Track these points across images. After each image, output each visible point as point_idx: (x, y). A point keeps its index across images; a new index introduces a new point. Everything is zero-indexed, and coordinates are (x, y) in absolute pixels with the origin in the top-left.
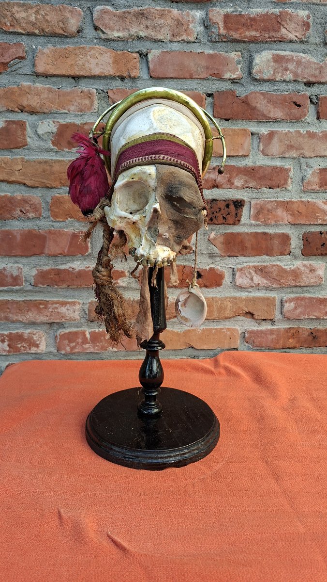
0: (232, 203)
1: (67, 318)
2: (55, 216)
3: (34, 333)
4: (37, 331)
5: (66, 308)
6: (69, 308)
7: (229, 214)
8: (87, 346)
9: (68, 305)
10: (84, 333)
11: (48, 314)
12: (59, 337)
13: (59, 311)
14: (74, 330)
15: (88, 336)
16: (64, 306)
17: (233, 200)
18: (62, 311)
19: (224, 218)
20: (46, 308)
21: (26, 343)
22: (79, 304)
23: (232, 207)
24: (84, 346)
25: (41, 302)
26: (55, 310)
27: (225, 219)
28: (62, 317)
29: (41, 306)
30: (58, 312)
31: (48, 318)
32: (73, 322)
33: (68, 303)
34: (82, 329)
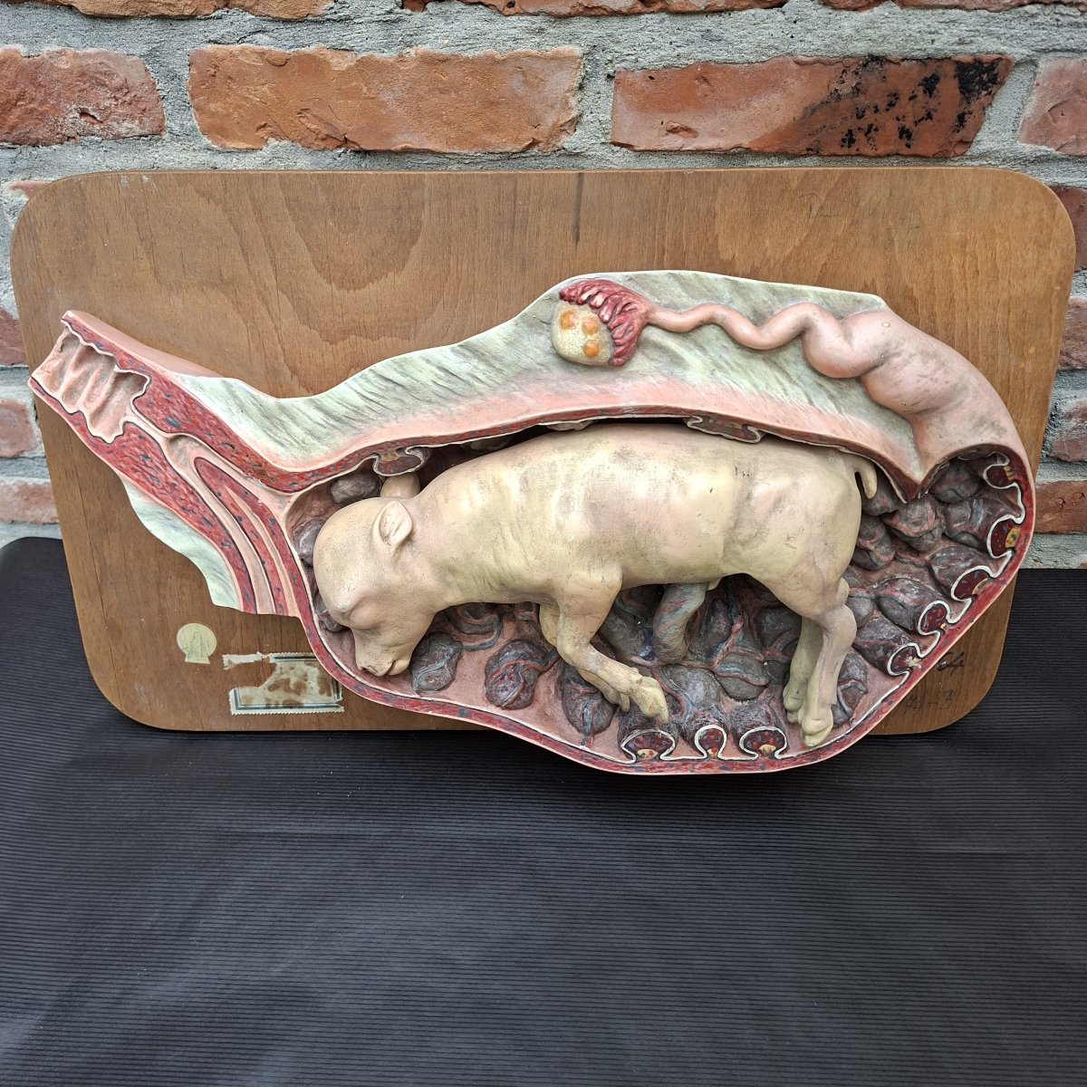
0: (950, 70)
2: (217, 130)
7: (929, 116)
17: (960, 57)
19: (905, 133)
23: (949, 88)
27: (909, 137)
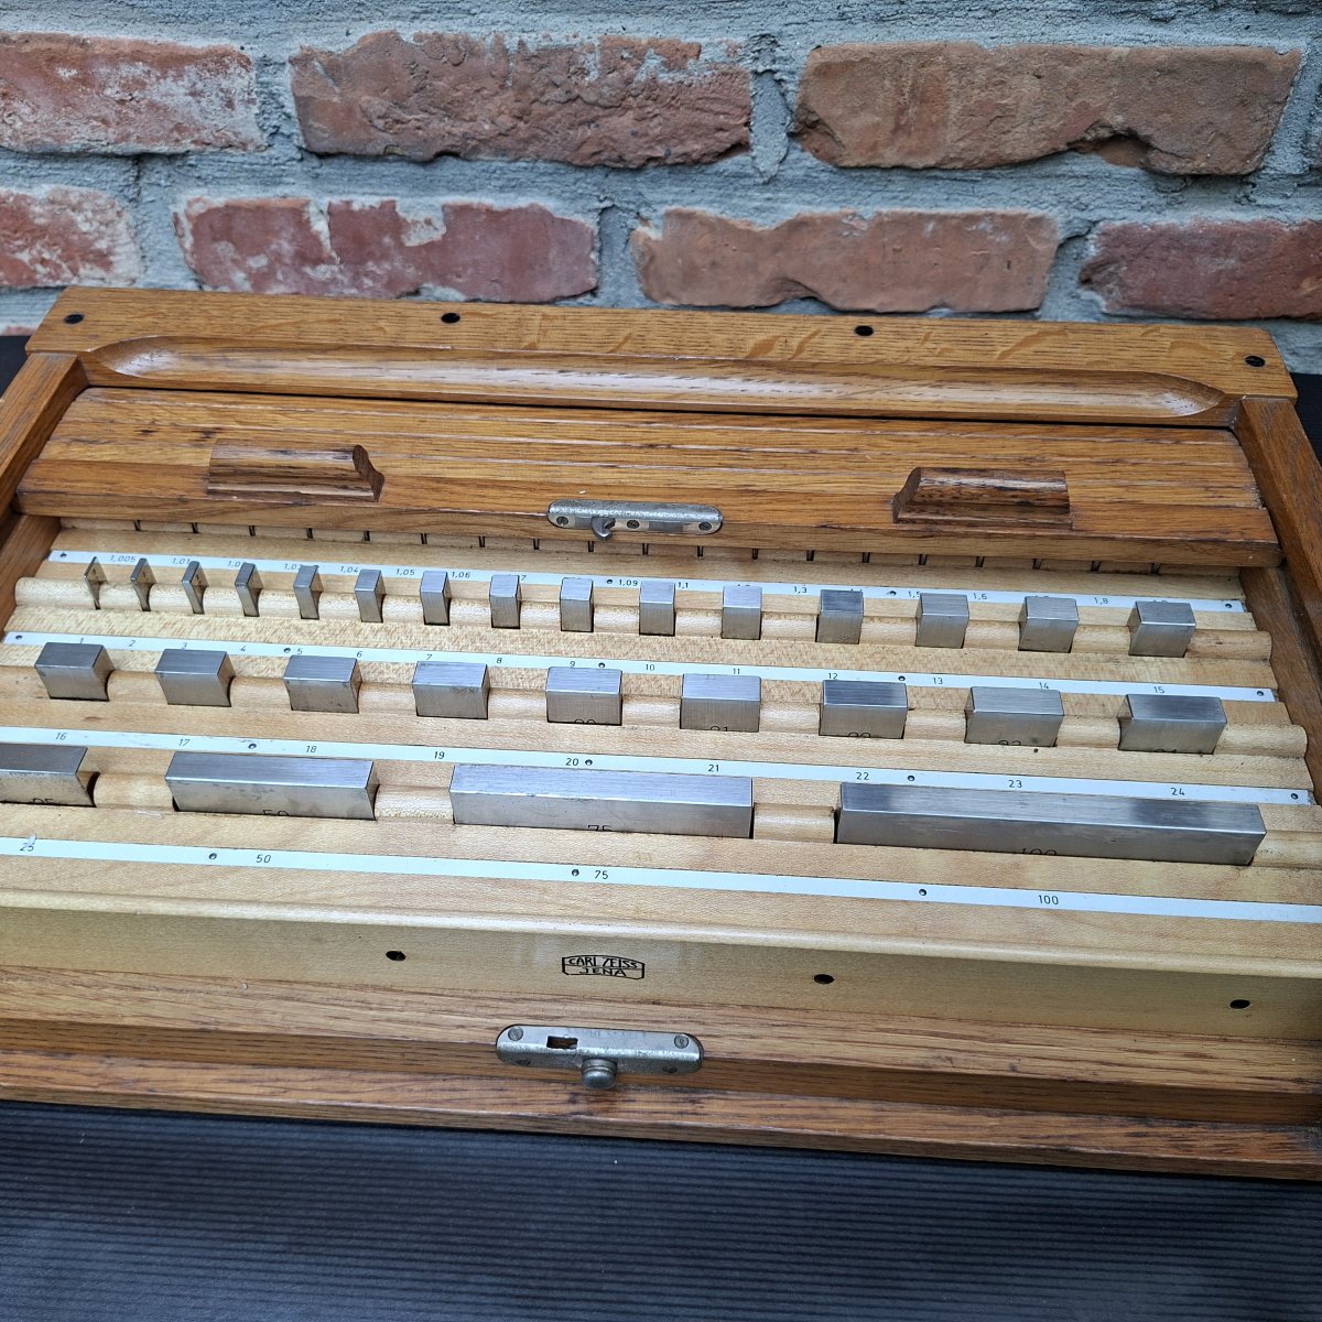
1: (205, 135)
3: (74, 199)
4: (84, 190)
5: (186, 82)
6: (200, 86)
8: (323, 272)
9: (190, 70)
10: (298, 216)
11: (105, 112)
12: (187, 225)
13: (157, 98)
14: (248, 194)
15: (321, 226)
16: (171, 73)
18: (168, 101)
20: (85, 80)
21: (50, 246)
22: (245, 63)
24: (308, 270)
25: (54, 46)
26: (136, 94)
28: (178, 128)
29: (65, 73)
30: (152, 105)
31: (112, 134)
32: (237, 156)
33: (190, 58)
34: (287, 190)
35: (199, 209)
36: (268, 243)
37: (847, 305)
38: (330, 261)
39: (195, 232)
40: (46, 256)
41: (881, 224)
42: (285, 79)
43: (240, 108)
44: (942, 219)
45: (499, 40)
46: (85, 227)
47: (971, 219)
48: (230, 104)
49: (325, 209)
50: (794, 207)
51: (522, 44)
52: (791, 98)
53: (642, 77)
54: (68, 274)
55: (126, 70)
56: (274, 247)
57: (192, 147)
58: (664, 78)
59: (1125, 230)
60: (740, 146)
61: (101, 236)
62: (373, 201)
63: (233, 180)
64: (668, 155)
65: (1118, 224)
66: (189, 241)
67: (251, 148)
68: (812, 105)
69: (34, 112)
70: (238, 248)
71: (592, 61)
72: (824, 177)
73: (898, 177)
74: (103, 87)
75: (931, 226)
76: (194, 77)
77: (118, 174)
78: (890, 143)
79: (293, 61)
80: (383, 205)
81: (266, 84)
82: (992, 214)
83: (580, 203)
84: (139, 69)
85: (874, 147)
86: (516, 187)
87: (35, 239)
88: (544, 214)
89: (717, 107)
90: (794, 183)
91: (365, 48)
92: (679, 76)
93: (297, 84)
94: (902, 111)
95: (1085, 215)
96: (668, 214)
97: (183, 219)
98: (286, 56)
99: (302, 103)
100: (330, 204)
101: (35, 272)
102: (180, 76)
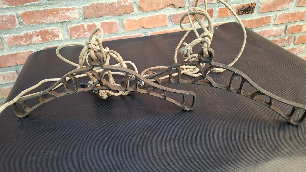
35: (71, 27)
36: (79, 31)
37: (147, 28)
38: (87, 32)
39: (70, 31)
40: (51, 37)
41: (149, 17)
42: (81, 10)
43: (76, 14)
44: (155, 16)
45: (106, 2)
46: (56, 32)
47: (158, 16)
48: (75, 14)
49: (86, 25)
50: (139, 17)
51: (108, 3)
52: (138, 5)
53: (122, 4)
54: (53, 39)
55: (62, 11)
56: (80, 31)
57: (70, 20)
58: (124, 4)
59: (174, 14)
60: (133, 11)
61: (58, 33)
62: (92, 23)
63: (75, 23)
64: (126, 13)
65: (173, 14)
66: (69, 32)
67: (77, 19)
68: (140, 5)
69: (51, 18)
70: (76, 32)
71: (116, 4)
72: (142, 13)
73: (150, 12)
74: (59, 14)
75: (154, 17)
76: (71, 11)
77: (60, 25)
78: (149, 8)
79: (82, 8)
80: (94, 23)
81: (79, 11)
82: (160, 15)
83: (116, 21)
84: (64, 11)
85: (147, 9)
86: (109, 19)
87: (49, 35)
88: (112, 22)
89: (130, 7)
90: (139, 14)
91: (91, 5)
92: (126, 4)
93: (83, 10)
94: (149, 5)
95: (170, 14)
96: (126, 20)
97: (69, 29)
98: (82, 7)
99: (84, 12)
100: (87, 25)
101: (49, 39)
102: (69, 11)
